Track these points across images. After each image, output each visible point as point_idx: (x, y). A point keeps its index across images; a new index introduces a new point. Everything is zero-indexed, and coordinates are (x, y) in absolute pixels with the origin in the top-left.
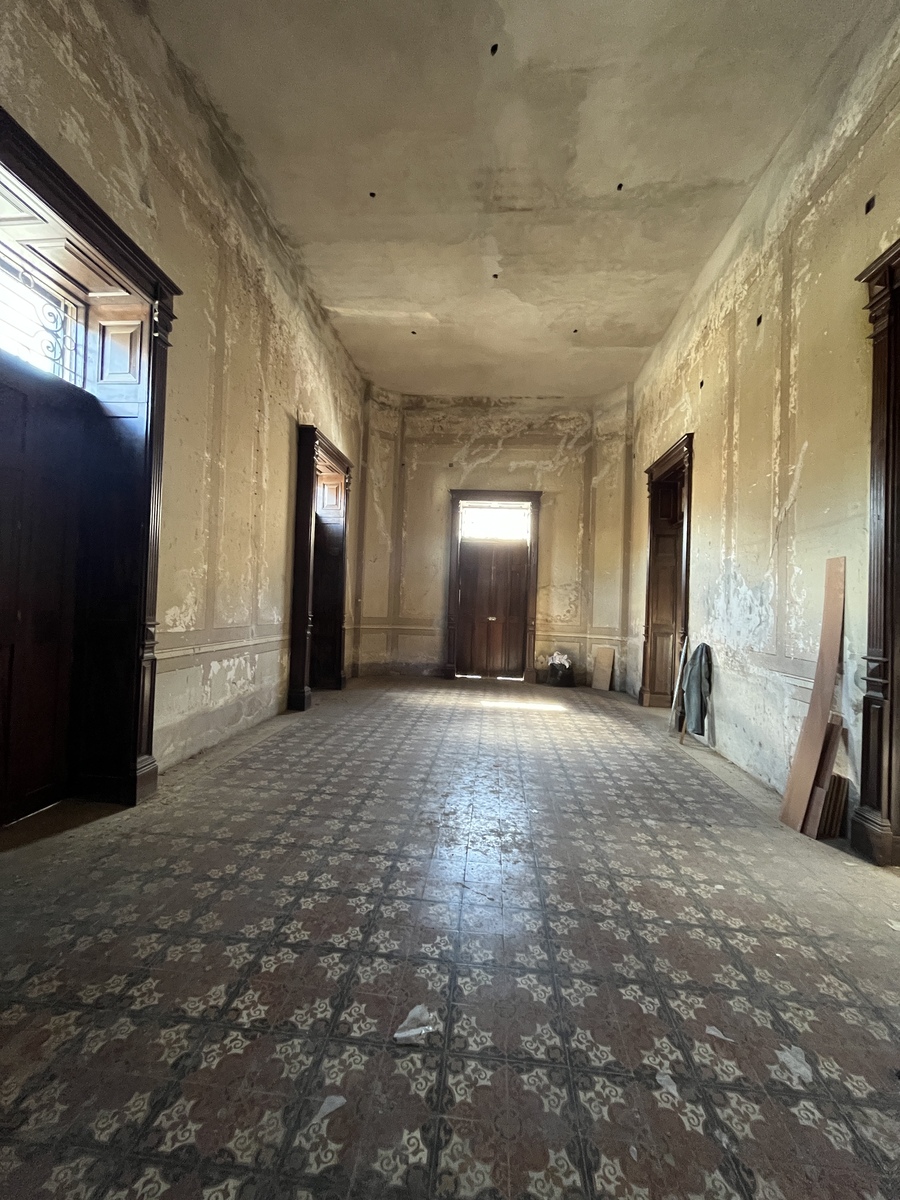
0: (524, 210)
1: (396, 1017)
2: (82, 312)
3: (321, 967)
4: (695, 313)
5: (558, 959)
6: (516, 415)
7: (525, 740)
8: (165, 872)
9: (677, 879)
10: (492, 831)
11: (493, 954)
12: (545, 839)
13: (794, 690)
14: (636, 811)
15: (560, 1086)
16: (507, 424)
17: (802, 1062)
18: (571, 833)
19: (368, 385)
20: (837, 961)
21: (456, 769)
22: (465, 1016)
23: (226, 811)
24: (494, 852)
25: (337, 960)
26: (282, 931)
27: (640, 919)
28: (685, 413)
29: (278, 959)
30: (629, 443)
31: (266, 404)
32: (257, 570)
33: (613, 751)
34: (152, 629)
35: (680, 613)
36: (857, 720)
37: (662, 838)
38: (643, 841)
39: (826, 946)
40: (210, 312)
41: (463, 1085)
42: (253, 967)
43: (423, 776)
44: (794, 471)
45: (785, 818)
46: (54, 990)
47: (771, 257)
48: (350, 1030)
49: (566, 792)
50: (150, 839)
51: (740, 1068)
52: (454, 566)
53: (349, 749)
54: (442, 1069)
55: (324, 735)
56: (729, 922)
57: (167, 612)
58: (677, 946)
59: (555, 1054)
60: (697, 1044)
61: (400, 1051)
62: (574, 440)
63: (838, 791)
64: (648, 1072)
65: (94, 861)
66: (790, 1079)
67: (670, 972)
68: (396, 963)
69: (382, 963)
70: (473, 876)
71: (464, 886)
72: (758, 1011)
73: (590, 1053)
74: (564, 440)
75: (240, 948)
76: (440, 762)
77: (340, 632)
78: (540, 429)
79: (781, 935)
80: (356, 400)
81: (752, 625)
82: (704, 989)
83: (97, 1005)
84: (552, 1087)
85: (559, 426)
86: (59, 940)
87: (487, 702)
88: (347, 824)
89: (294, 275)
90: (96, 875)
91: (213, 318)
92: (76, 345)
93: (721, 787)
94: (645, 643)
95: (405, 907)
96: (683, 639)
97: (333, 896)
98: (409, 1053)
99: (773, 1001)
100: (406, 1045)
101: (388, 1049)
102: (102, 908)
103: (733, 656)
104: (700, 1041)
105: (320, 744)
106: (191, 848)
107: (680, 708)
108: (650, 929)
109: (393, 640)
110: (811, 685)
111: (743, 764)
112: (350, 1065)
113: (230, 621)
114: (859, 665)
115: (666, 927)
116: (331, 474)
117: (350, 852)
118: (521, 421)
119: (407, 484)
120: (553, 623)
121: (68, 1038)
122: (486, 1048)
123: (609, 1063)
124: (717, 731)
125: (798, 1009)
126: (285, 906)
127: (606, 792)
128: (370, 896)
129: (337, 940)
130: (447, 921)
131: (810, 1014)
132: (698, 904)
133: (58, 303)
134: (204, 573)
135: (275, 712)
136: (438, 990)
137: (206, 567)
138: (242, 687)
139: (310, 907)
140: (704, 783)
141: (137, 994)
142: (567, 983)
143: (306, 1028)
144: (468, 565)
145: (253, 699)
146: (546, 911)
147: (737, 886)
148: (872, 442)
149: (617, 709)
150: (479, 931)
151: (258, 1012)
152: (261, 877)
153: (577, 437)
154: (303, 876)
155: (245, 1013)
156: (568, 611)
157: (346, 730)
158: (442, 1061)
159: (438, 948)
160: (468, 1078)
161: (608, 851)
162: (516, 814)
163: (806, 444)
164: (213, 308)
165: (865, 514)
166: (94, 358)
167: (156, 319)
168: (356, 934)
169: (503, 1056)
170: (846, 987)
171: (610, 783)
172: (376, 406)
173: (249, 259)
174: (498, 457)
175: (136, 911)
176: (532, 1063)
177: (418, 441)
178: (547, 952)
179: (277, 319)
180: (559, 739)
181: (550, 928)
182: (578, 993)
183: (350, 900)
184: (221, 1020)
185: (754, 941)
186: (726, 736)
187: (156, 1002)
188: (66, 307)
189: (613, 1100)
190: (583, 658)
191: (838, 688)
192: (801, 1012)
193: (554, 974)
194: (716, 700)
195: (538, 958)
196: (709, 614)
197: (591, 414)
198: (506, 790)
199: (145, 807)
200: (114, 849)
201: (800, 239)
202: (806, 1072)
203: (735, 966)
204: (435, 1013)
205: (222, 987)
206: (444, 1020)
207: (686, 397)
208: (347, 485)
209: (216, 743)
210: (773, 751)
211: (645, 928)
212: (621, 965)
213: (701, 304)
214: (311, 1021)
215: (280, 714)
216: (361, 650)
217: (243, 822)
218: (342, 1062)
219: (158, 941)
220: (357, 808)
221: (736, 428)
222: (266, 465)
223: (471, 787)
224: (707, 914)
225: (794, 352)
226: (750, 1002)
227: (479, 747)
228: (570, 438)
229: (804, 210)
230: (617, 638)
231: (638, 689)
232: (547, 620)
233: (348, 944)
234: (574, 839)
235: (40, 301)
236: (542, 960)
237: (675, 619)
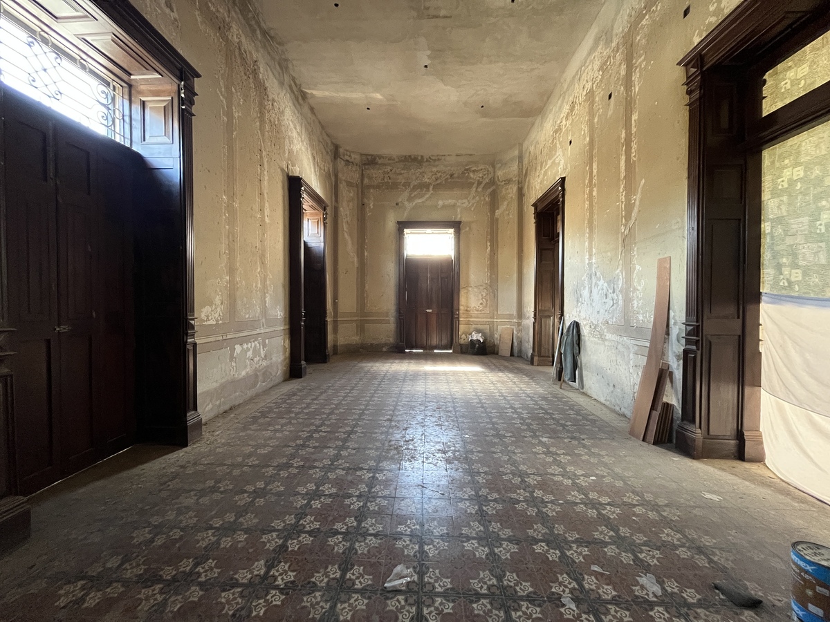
0: (445, 17)
1: (384, 574)
2: (126, 90)
3: (329, 545)
4: (564, 93)
5: (491, 530)
6: (441, 168)
7: (456, 390)
8: (213, 490)
9: (565, 474)
10: (439, 450)
11: (447, 529)
12: (475, 453)
13: (636, 348)
14: (535, 433)
15: (499, 609)
16: (436, 174)
17: (654, 584)
18: (493, 449)
19: (336, 147)
20: (671, 520)
21: (411, 412)
22: (431, 570)
23: (253, 446)
24: (442, 464)
25: (341, 540)
26: (301, 523)
27: (543, 501)
28: (559, 163)
29: (299, 541)
30: (520, 186)
31: (265, 160)
32: (264, 280)
33: (516, 395)
34: (192, 322)
35: (558, 302)
36: (679, 365)
37: (553, 449)
38: (540, 452)
39: (664, 511)
40: (221, 92)
41: (434, 614)
42: (283, 548)
43: (389, 417)
44: (635, 200)
45: (632, 433)
46: (142, 572)
47: (617, 51)
48: (354, 584)
49: (487, 423)
50: (200, 468)
51: (615, 590)
52: (402, 276)
53: (336, 402)
54: (419, 604)
55: (317, 394)
56: (600, 500)
57: (203, 310)
58: (568, 517)
59: (494, 590)
60: (586, 577)
61: (390, 595)
62: (482, 185)
63: (666, 414)
64: (556, 596)
65: (162, 485)
66: (647, 595)
67: (565, 533)
68: (381, 539)
69: (372, 540)
70: (428, 480)
71: (423, 487)
72: (624, 554)
73: (517, 587)
74: (475, 185)
75: (272, 536)
76: (399, 408)
77: (324, 324)
78: (458, 177)
79: (635, 506)
80: (328, 158)
81: (607, 307)
82: (588, 542)
83: (175, 579)
84: (493, 610)
85: (472, 175)
86: (142, 539)
87: (428, 367)
88: (339, 451)
89: (280, 65)
90: (164, 494)
91: (223, 96)
92: (123, 116)
93: (589, 415)
94: (534, 323)
95: (385, 503)
96: (560, 319)
97: (334, 498)
98: (395, 596)
99: (633, 547)
100: (392, 591)
101: (381, 594)
102: (171, 516)
103: (595, 328)
104: (588, 575)
105: (315, 399)
106: (230, 473)
107: (559, 365)
108: (549, 507)
109: (361, 328)
110: (648, 344)
111: (602, 400)
112: (356, 606)
113: (247, 316)
114: (680, 329)
115: (560, 505)
116: (313, 211)
117: (343, 469)
118: (445, 172)
119: (367, 218)
120: (471, 312)
121: (156, 602)
122: (447, 589)
123: (530, 593)
124: (584, 379)
125: (649, 551)
126: (301, 507)
127: (513, 422)
128: (359, 496)
129: (338, 526)
130: (414, 510)
131: (657, 554)
132: (580, 489)
133: (108, 84)
134: (227, 283)
135: (281, 379)
136: (412, 554)
137: (228, 278)
138: (258, 363)
139: (319, 506)
140: (578, 413)
141: (202, 571)
142: (498, 544)
143: (323, 584)
144: (411, 273)
145: (266, 371)
146: (479, 499)
147: (604, 477)
148: (689, 177)
149: (517, 368)
150: (436, 515)
151: (289, 577)
152: (282, 489)
153: (484, 182)
154: (312, 486)
155: (279, 578)
156: (481, 304)
157: (333, 390)
158: (418, 599)
159: (409, 528)
160: (437, 609)
161: (518, 459)
162: (454, 439)
163: (643, 181)
164: (223, 90)
165: (684, 228)
166: (137, 125)
167: (183, 95)
168: (352, 522)
169: (459, 593)
170: (679, 536)
171: (515, 416)
172: (343, 163)
173: (248, 53)
174: (430, 197)
175: (195, 516)
176: (478, 596)
177: (373, 187)
178: (483, 525)
179: (270, 98)
180: (479, 389)
181: (483, 511)
182: (506, 551)
183: (346, 500)
184: (264, 584)
185: (618, 511)
186: (591, 382)
187: (216, 575)
188: (114, 87)
189: (534, 616)
190: (492, 335)
191: (666, 345)
192: (651, 553)
193: (488, 539)
194: (584, 358)
195: (477, 530)
196: (578, 301)
197: (494, 167)
198: (446, 423)
199: (195, 446)
200: (175, 476)
201: (638, 38)
202: (657, 589)
203: (607, 527)
204: (411, 570)
205: (262, 562)
206: (418, 573)
207: (559, 152)
208: (325, 219)
209: (241, 402)
210: (622, 390)
211: (546, 506)
212: (532, 531)
213: (569, 86)
214: (326, 580)
215: (285, 380)
216: (340, 335)
217: (265, 453)
218: (350, 605)
219: (213, 535)
220: (345, 440)
221: (595, 172)
222: (267, 205)
223: (422, 423)
224: (586, 495)
225: (635, 117)
226: (618, 548)
227: (425, 397)
228: (479, 183)
229: (640, 17)
230: (515, 320)
231: (530, 355)
232: (467, 310)
233: (347, 529)
234: (494, 453)
235: (94, 82)
236: (480, 531)
237: (554, 306)
